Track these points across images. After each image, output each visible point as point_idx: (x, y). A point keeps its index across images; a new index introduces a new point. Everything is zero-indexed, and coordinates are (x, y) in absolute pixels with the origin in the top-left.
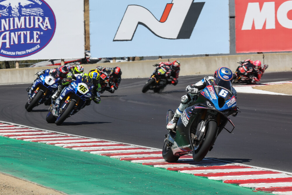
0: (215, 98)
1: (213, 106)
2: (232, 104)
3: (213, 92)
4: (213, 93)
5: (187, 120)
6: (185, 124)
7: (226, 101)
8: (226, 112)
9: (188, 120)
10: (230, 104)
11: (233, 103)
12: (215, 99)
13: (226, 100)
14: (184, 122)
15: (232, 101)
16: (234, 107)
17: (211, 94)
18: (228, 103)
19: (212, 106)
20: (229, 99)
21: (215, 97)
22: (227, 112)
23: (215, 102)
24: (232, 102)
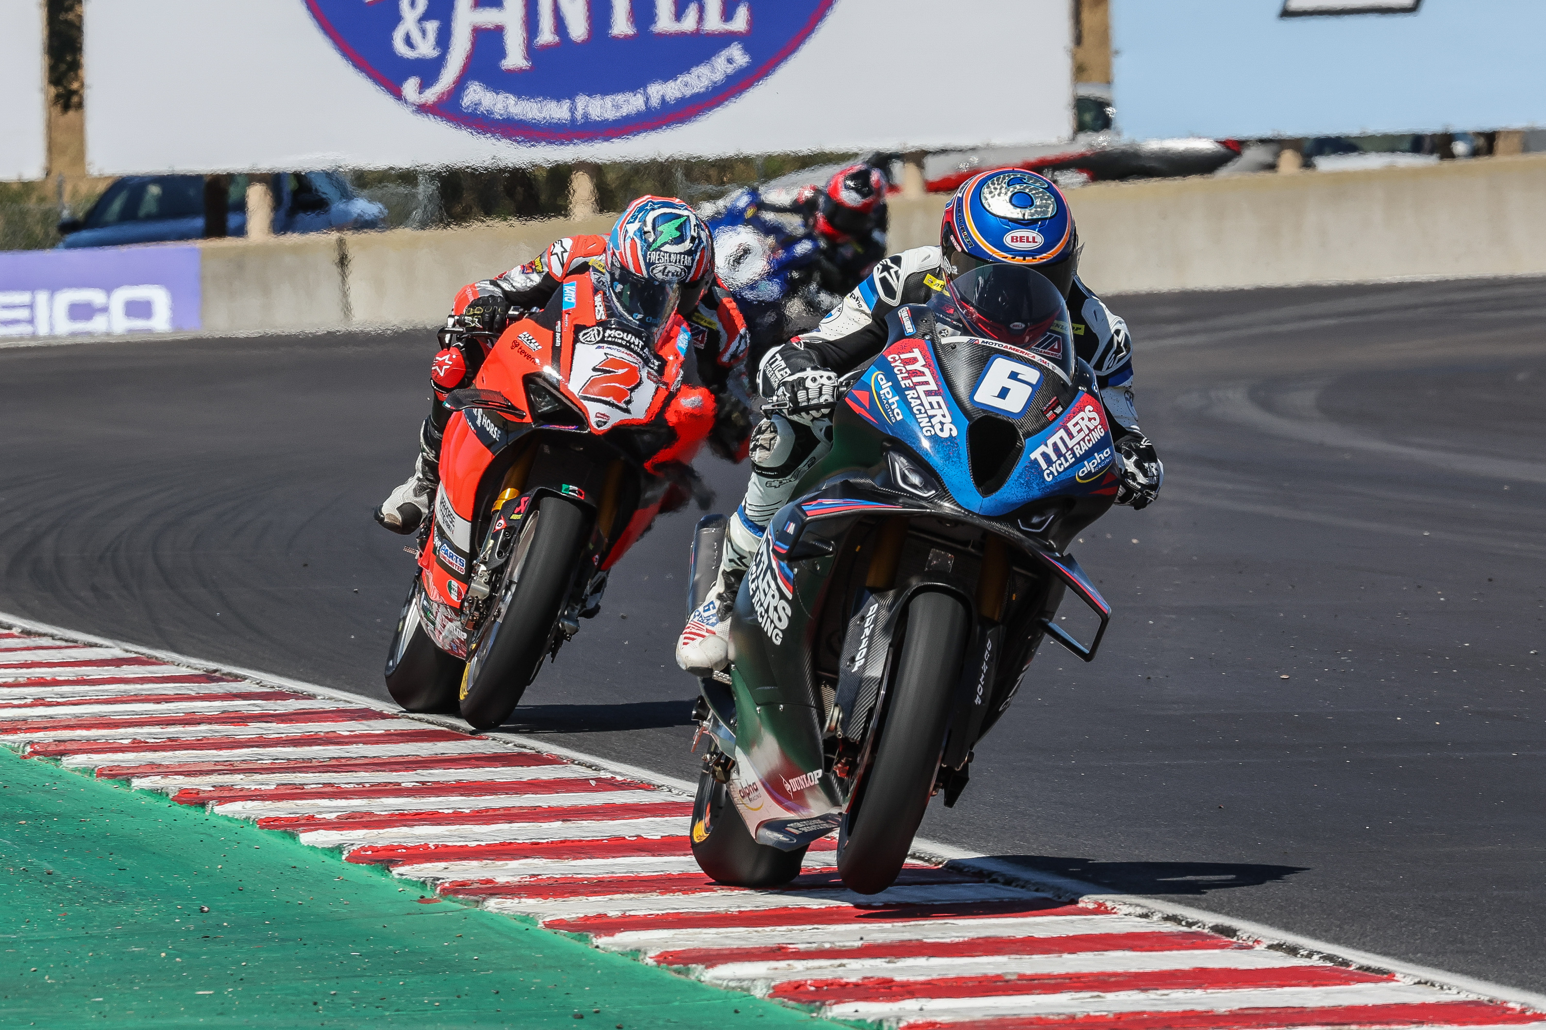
0: (946, 427)
1: (934, 487)
2: (1078, 452)
3: (933, 387)
4: (928, 393)
5: (783, 596)
6: (768, 628)
7: (1027, 443)
8: (1035, 520)
9: (790, 596)
10: (1059, 454)
11: (1085, 447)
12: (945, 434)
13: (1028, 435)
14: (767, 611)
15: (1071, 437)
16: (1090, 474)
17: (914, 403)
18: (1045, 456)
19: (926, 486)
20: (1050, 423)
21: (948, 419)
22: (1041, 514)
23: (947, 458)
24: (1070, 444)
